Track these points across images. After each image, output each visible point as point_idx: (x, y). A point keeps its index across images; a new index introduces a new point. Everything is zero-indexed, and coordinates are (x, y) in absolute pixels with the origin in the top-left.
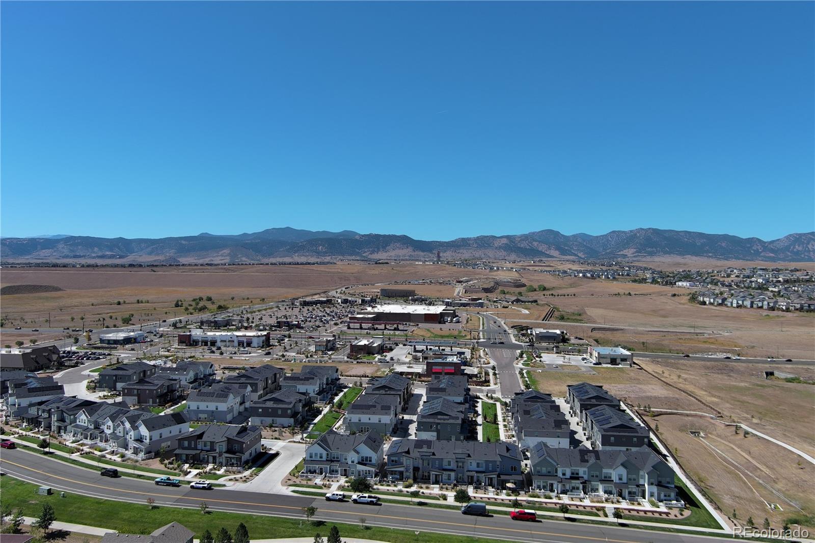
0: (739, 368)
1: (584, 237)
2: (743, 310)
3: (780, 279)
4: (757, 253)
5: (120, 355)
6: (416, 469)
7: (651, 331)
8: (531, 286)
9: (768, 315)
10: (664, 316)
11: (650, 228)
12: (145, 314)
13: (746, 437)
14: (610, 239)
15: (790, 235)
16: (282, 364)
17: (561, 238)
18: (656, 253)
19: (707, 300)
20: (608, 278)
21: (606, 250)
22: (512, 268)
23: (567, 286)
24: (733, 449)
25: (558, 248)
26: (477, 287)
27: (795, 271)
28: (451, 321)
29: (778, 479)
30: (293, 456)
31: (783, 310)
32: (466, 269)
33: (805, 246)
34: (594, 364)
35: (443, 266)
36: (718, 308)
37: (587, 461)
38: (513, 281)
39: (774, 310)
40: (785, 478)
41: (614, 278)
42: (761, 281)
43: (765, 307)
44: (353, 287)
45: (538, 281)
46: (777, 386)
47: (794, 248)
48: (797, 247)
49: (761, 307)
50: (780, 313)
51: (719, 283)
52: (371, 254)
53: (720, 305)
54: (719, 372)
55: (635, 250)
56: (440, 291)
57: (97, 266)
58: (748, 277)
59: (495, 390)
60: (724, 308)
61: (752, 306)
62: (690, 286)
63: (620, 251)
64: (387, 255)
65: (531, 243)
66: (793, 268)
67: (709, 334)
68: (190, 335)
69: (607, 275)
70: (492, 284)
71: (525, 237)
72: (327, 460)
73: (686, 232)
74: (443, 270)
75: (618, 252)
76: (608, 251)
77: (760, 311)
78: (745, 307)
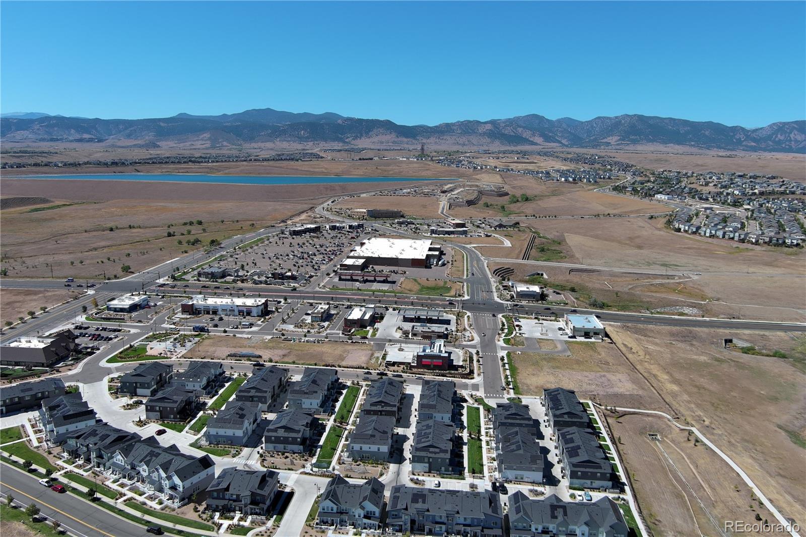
0: (702, 334)
1: (569, 121)
2: (715, 241)
3: (756, 191)
4: (739, 142)
5: (129, 331)
6: (413, 522)
7: (625, 273)
8: (514, 196)
9: (737, 247)
10: (640, 247)
11: (635, 115)
12: (141, 253)
13: (696, 446)
14: (595, 125)
15: (774, 124)
16: (282, 345)
17: (546, 124)
18: (639, 141)
19: (682, 227)
20: (590, 181)
21: (590, 137)
22: (496, 167)
23: (548, 194)
24: (684, 459)
25: (543, 135)
26: (461, 200)
27: (772, 179)
28: (437, 264)
29: (716, 502)
30: (306, 494)
31: (752, 243)
32: (450, 168)
33: (787, 135)
34: (569, 337)
35: (427, 164)
36: (691, 236)
37: (556, 517)
38: (496, 190)
39: (744, 242)
40: (723, 502)
41: (595, 182)
42: (738, 193)
43: (736, 238)
44: (339, 200)
45: (521, 188)
46: (734, 361)
47: (776, 137)
48: (779, 136)
49: (733, 238)
50: (750, 246)
51: (696, 197)
52: (353, 139)
53: (694, 233)
54: (683, 339)
55: (619, 138)
56: (424, 206)
57: (79, 164)
58: (725, 187)
59: (478, 385)
60: (697, 237)
61: (724, 237)
62: (668, 199)
63: (604, 138)
64: (370, 141)
65: (516, 129)
66: (770, 176)
67: (680, 278)
68: (193, 304)
69: (589, 178)
70: (475, 195)
71: (510, 122)
72: (337, 513)
73: (671, 119)
74: (427, 170)
75: (602, 139)
76: (592, 138)
77: (731, 242)
78: (718, 237)
